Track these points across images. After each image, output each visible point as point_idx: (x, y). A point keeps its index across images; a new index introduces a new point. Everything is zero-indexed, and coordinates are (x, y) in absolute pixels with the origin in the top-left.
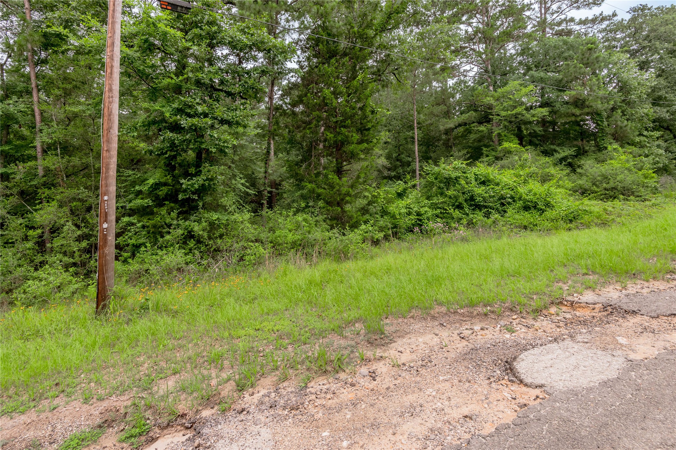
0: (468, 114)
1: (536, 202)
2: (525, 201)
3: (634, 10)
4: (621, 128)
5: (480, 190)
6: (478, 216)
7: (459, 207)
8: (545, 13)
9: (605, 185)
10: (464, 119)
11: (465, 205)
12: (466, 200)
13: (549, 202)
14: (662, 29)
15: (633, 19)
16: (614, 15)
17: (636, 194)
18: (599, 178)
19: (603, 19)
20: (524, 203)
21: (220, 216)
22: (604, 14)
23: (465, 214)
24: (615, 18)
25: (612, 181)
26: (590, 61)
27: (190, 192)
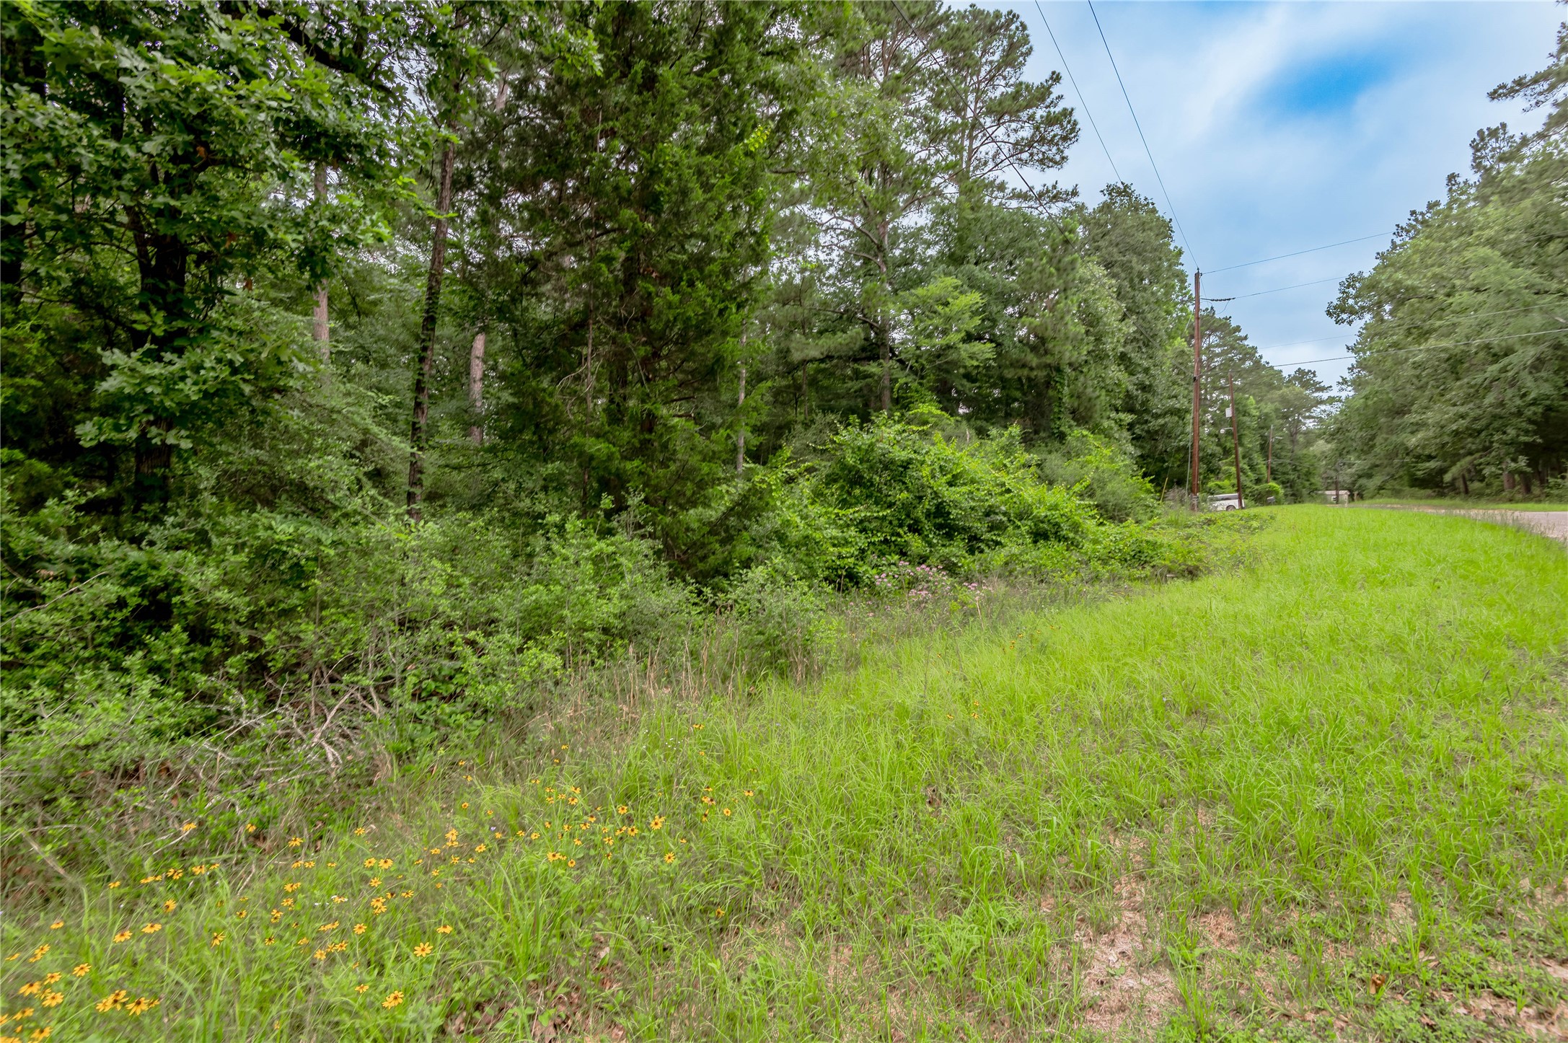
1: (1057, 524)
2: (1038, 521)
3: (1111, 190)
4: (1089, 400)
5: (949, 494)
6: (956, 549)
7: (915, 529)
8: (970, 159)
11: (927, 525)
13: (1078, 524)
14: (1140, 236)
15: (1106, 208)
16: (1075, 193)
17: (1133, 517)
19: (1056, 198)
20: (1035, 525)
21: (303, 529)
22: (1059, 187)
23: (930, 544)
24: (1074, 199)
25: (1098, 493)
26: (1061, 265)
27: (147, 412)
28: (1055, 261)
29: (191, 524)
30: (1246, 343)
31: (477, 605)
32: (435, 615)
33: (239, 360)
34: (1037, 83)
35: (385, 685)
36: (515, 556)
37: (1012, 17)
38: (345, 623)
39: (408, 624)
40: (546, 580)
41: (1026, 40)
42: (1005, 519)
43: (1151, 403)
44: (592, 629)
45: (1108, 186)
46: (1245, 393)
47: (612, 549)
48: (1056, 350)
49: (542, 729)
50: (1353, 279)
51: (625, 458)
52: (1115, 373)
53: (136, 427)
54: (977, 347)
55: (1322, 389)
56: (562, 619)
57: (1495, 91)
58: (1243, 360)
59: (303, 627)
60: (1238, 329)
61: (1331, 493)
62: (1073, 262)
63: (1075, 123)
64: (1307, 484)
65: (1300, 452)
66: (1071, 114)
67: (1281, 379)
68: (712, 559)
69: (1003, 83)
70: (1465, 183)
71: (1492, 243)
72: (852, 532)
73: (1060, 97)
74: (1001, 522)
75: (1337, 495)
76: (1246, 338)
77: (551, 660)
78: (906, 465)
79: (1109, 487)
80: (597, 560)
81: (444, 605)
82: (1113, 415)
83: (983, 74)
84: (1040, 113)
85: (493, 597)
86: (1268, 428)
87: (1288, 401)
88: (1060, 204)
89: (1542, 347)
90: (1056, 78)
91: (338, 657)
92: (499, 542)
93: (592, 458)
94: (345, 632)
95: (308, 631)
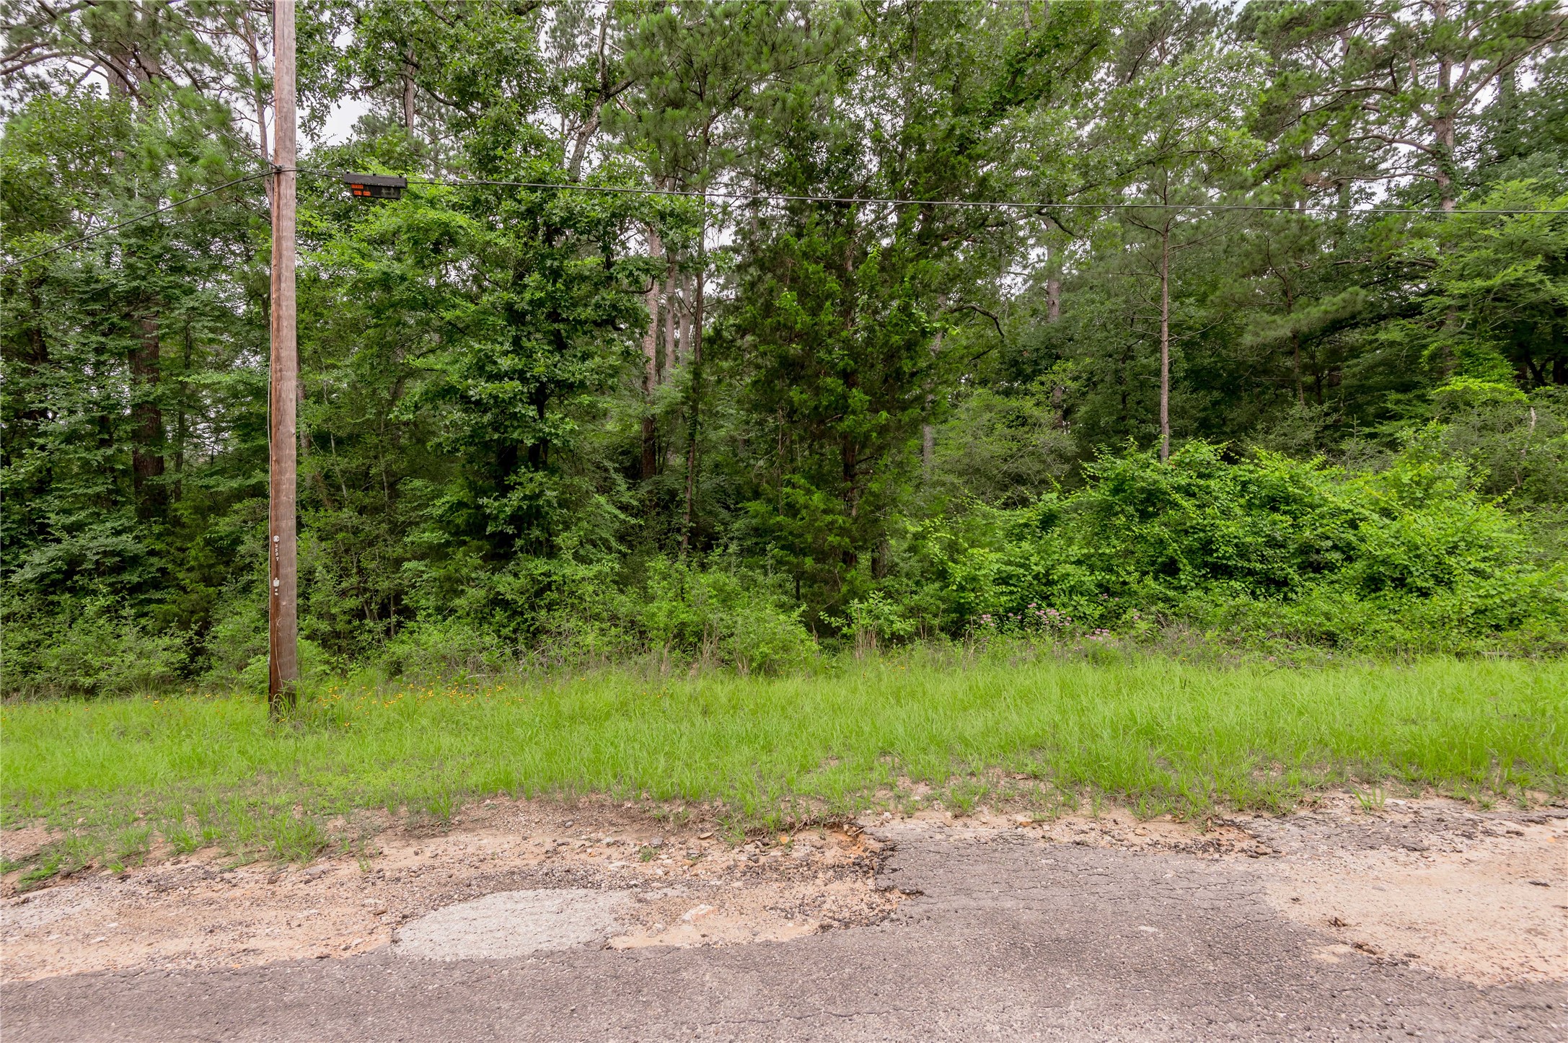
0: (1343, 295)
10: (1326, 312)
12: (1190, 552)
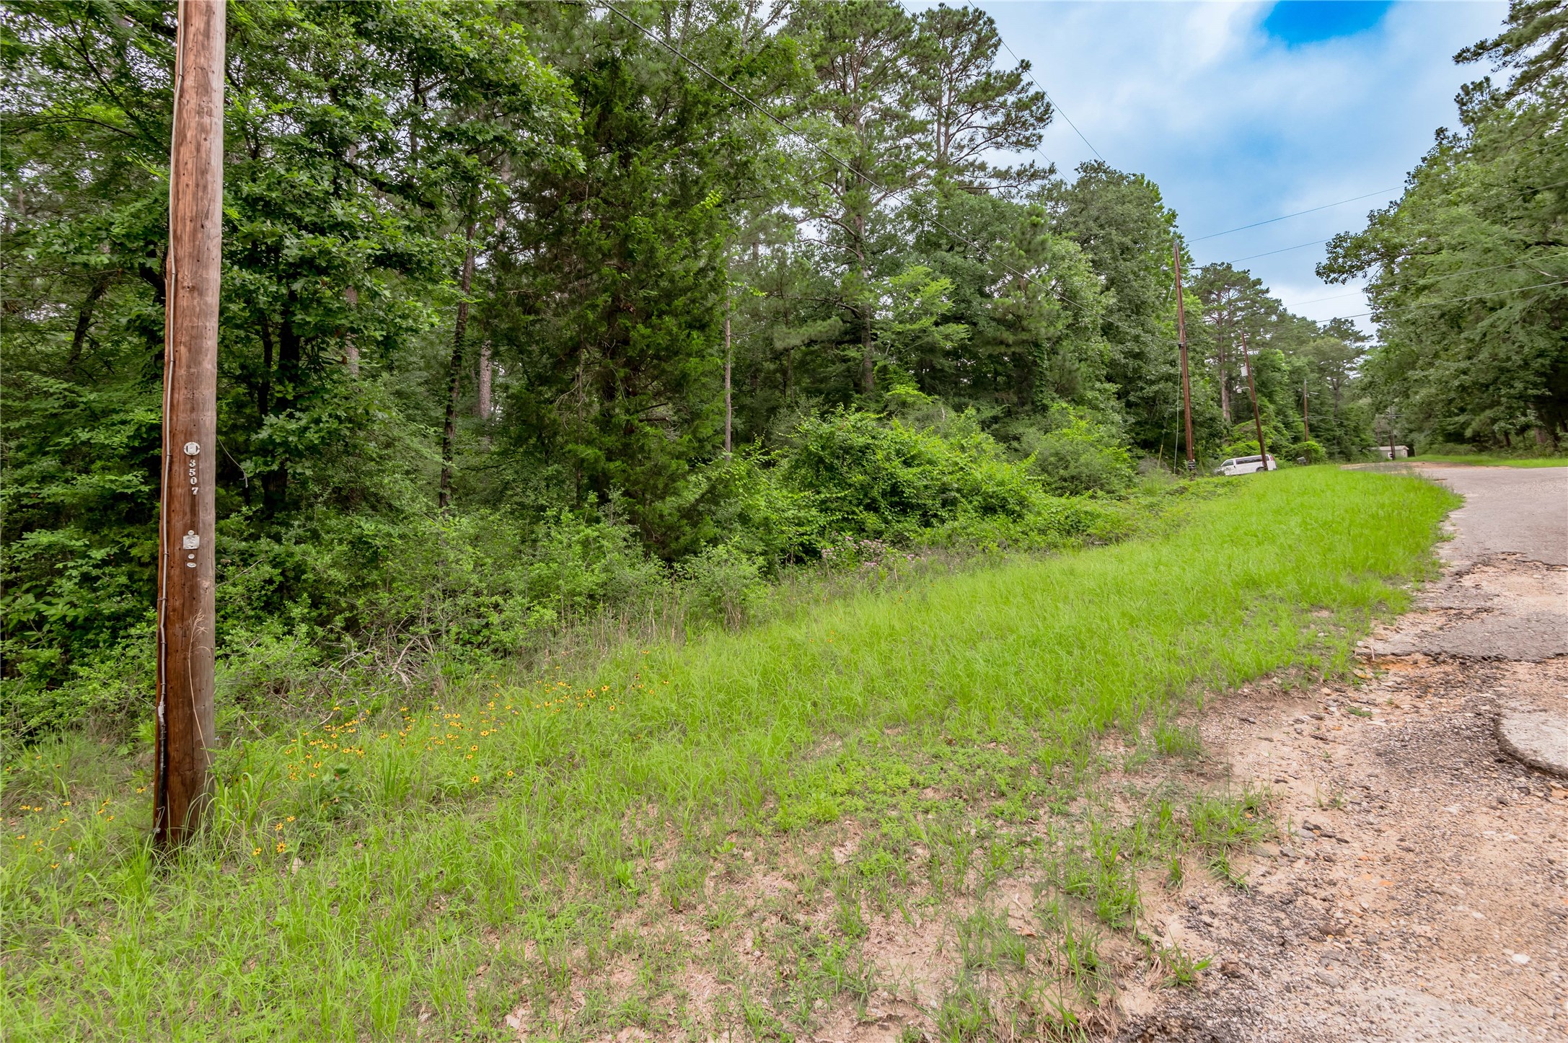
1: (1004, 498)
2: (988, 496)
3: (1085, 167)
4: (1070, 372)
5: (905, 474)
6: (910, 525)
7: (872, 507)
8: (947, 144)
9: (1062, 472)
11: (883, 504)
12: (884, 495)
13: (1024, 498)
14: (1119, 209)
15: (1083, 183)
16: (1052, 171)
17: (1107, 487)
18: (1052, 459)
19: (1034, 176)
20: (985, 500)
21: (380, 526)
22: (1037, 165)
23: (886, 521)
24: (1053, 177)
25: (1072, 464)
26: (1032, 246)
27: (285, 452)
28: (1025, 243)
29: (309, 525)
30: (1268, 295)
31: (497, 579)
32: (468, 584)
33: (343, 414)
34: (1008, 71)
35: (436, 635)
36: (523, 542)
37: (979, 14)
38: (408, 592)
39: (450, 593)
40: (547, 559)
41: (994, 32)
42: (958, 495)
43: (1144, 371)
44: (580, 594)
45: (1082, 165)
46: (1271, 347)
47: (597, 534)
48: (1032, 326)
49: (544, 662)
50: (1339, 240)
51: (609, 459)
52: (1099, 344)
53: (277, 462)
54: (952, 328)
55: (1363, 339)
56: (558, 587)
57: (1460, 55)
58: (1268, 314)
59: (381, 595)
60: (1259, 282)
61: (1386, 449)
62: (1043, 242)
63: (1048, 105)
64: (1357, 440)
65: (1344, 406)
66: (1043, 97)
67: (1315, 330)
68: (682, 540)
69: (975, 72)
70: (1454, 136)
71: (1472, 200)
72: (814, 512)
73: (1030, 84)
74: (955, 498)
75: (1393, 451)
76: (1267, 291)
77: (550, 614)
78: (864, 449)
79: (1082, 460)
80: (586, 543)
81: (474, 578)
82: (1098, 385)
83: (955, 66)
84: (1011, 99)
85: (507, 573)
86: (1302, 382)
87: (1324, 354)
88: (1039, 182)
89: (1529, 302)
90: (1025, 66)
91: (404, 616)
92: (511, 531)
93: (583, 460)
94: (408, 599)
95: (384, 597)
